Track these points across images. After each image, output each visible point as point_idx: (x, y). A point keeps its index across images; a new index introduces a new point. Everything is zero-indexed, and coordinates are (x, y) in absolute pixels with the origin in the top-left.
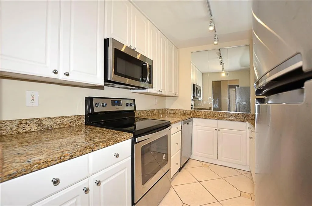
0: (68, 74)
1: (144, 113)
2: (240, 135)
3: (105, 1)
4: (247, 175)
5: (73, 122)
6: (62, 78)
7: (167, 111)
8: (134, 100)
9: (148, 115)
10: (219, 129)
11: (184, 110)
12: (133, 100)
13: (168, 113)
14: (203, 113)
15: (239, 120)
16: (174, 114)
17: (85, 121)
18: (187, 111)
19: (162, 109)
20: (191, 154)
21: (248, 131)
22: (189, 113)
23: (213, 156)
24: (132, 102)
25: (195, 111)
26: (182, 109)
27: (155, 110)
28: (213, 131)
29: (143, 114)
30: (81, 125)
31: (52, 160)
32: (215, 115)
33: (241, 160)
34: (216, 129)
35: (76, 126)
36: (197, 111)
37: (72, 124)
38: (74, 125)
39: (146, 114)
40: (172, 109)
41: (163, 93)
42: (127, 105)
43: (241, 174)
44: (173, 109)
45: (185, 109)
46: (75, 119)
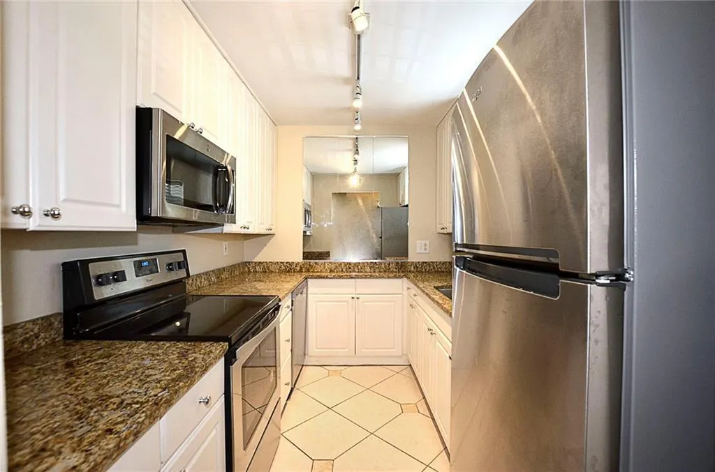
0: (56, 213)
1: (203, 280)
2: (392, 303)
3: (138, 3)
4: (405, 372)
5: (30, 340)
6: (39, 226)
7: (248, 268)
8: (184, 252)
9: (210, 285)
10: (358, 296)
11: (287, 263)
12: (181, 254)
13: (249, 272)
14: (326, 266)
15: (392, 275)
16: (266, 271)
17: (62, 329)
18: (295, 264)
19: (239, 264)
20: (305, 354)
21: (405, 293)
22: (298, 268)
23: (347, 350)
24: (180, 258)
25: (311, 264)
26: (283, 261)
27: (224, 269)
28: (348, 302)
29: (201, 283)
30: (53, 342)
31: (105, 458)
32: (350, 268)
33: (393, 348)
34: (353, 296)
35: (39, 347)
36: (316, 263)
37: (26, 346)
38: (34, 347)
39: (206, 283)
40: (260, 263)
41: (250, 231)
42: (170, 267)
43: (394, 373)
44: (262, 261)
45: (290, 261)
46: (36, 330)
